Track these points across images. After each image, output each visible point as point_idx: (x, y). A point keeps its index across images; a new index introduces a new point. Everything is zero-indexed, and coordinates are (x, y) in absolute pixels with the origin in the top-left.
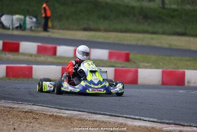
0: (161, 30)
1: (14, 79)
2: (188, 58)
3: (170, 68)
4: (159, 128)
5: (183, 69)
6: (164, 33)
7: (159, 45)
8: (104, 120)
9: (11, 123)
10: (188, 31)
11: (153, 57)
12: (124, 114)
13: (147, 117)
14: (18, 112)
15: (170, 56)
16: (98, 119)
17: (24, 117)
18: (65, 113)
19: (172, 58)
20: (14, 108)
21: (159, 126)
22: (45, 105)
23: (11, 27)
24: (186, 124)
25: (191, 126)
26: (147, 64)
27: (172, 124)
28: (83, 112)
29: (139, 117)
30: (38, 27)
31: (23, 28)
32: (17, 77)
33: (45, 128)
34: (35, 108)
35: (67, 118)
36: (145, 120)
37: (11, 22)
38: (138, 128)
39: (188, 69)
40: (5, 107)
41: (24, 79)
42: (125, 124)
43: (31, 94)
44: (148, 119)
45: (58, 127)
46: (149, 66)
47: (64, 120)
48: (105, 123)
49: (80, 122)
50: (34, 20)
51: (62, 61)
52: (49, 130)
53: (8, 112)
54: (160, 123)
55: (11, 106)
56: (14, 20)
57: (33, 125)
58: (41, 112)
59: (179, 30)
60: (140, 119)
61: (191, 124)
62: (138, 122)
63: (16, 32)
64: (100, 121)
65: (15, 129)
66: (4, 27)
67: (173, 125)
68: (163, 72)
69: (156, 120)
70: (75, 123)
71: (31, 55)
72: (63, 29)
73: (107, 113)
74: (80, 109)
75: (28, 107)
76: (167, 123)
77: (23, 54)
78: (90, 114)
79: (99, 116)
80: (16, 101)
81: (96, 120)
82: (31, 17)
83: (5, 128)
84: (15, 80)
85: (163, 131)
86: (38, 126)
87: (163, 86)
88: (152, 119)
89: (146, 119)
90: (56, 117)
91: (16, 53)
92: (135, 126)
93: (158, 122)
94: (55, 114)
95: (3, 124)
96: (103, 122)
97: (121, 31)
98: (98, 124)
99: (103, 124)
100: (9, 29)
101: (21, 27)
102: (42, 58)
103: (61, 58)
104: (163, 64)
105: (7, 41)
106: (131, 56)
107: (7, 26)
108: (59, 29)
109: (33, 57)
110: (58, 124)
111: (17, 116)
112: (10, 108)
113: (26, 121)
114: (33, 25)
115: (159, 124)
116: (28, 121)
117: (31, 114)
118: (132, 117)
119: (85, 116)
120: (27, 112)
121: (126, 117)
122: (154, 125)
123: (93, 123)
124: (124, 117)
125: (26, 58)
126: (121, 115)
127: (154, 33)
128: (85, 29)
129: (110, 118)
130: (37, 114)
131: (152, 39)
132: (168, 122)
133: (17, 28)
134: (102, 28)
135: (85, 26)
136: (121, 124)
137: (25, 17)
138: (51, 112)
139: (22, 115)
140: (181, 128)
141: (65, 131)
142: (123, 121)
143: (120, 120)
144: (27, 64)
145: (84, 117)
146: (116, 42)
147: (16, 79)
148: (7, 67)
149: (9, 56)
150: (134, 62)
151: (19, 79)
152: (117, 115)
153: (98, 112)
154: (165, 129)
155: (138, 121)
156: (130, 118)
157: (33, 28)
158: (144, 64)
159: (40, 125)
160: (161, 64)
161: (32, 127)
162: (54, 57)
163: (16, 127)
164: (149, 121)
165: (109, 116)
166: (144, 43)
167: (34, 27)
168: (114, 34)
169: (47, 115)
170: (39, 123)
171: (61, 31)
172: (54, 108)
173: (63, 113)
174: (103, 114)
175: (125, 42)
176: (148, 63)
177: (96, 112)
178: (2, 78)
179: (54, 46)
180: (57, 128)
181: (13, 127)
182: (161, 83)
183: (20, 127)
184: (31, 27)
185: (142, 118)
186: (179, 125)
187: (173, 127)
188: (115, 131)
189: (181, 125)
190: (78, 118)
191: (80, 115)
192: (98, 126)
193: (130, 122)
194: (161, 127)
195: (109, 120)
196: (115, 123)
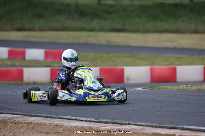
0: (98, 27)
2: (127, 55)
3: (109, 65)
4: (97, 128)
5: (122, 66)
6: (101, 30)
7: (96, 42)
8: (39, 122)
10: (126, 27)
11: (91, 55)
13: (84, 117)
15: (108, 53)
16: (33, 122)
19: (110, 55)
21: (96, 126)
24: (124, 123)
25: (129, 124)
26: (85, 63)
28: (18, 114)
29: (76, 118)
36: (82, 121)
38: (75, 129)
39: (127, 66)
42: (61, 125)
44: (84, 119)
46: (87, 64)
48: (40, 125)
49: (13, 125)
54: (98, 122)
60: (76, 120)
61: (130, 122)
62: (74, 123)
64: (35, 124)
67: (111, 124)
68: (101, 70)
69: (93, 120)
70: (8, 126)
73: (43, 115)
74: (14, 112)
76: (105, 123)
78: (25, 117)
79: (34, 118)
88: (88, 119)
89: (82, 119)
92: (72, 127)
93: (95, 122)
96: (38, 124)
97: (57, 30)
98: (33, 126)
99: (38, 126)
104: (102, 61)
115: (96, 123)
118: (68, 117)
121: (62, 118)
122: (92, 125)
123: (27, 126)
124: (60, 118)
126: (57, 116)
127: (91, 30)
128: (19, 29)
129: (45, 120)
131: (89, 36)
132: (105, 121)
134: (37, 27)
135: (19, 25)
136: (57, 125)
142: (58, 123)
143: (56, 121)
145: (19, 119)
146: (52, 41)
152: (53, 116)
153: (33, 114)
154: (102, 128)
155: (74, 121)
156: (66, 119)
160: (99, 61)
164: (85, 121)
165: (44, 118)
166: (81, 41)
168: (49, 33)
174: (38, 116)
175: (62, 41)
176: (86, 61)
177: (31, 114)
185: (78, 118)
186: (117, 123)
187: (110, 126)
188: (50, 133)
189: (119, 124)
190: (12, 121)
191: (14, 118)
192: (33, 128)
193: (66, 123)
194: (98, 126)
195: (45, 121)
196: (50, 125)
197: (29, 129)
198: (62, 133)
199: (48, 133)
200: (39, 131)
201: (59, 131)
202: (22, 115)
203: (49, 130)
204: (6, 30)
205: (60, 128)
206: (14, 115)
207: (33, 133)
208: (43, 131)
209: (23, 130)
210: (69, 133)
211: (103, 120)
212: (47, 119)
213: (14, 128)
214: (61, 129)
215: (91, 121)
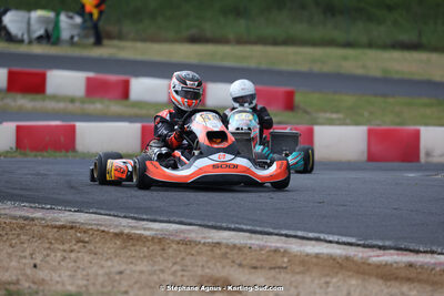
0: (364, 39)
1: (33, 153)
2: (426, 100)
3: (386, 123)
4: (362, 258)
5: (415, 124)
6: (371, 45)
7: (360, 72)
8: (237, 242)
9: (27, 253)
10: (424, 40)
11: (348, 100)
12: (281, 228)
13: (333, 234)
14: (44, 227)
15: (385, 96)
16: (224, 241)
17: (56, 239)
18: (149, 229)
19: (390, 100)
20: (33, 219)
21: (360, 255)
22: (102, 212)
23: (26, 37)
24: (421, 249)
25: (432, 252)
26: (334, 116)
27: (390, 248)
28: (190, 224)
29: (316, 235)
30: (86, 36)
31: (53, 40)
32: (42, 150)
33: (103, 262)
34: (82, 217)
35: (153, 238)
36: (330, 242)
37: (24, 26)
38: (314, 260)
39: (426, 125)
40: (15, 218)
41: (58, 154)
42: (285, 251)
43: (72, 187)
44: (335, 238)
45: (134, 260)
46: (339, 119)
47: (148, 244)
48: (240, 249)
49: (182, 248)
50: (78, 20)
51: (144, 112)
52: (112, 266)
53: (22, 228)
54: (364, 246)
55: (27, 214)
56: (33, 22)
57: (77, 257)
58: (94, 227)
59: (404, 37)
60: (317, 239)
61: (434, 248)
62: (314, 246)
63: (38, 49)
64: (227, 246)
65: (35, 266)
66: (10, 38)
67: (392, 251)
68: (370, 132)
69: (353, 240)
70: (170, 250)
71: (72, 100)
72: (144, 40)
73: (245, 227)
74: (183, 219)
75: (65, 216)
76: (380, 248)
77: (55, 98)
78: (206, 230)
79: (226, 234)
80: (39, 203)
81: (218, 243)
82: (71, 14)
83: (14, 263)
84: (36, 156)
85: (369, 265)
86: (87, 258)
87: (370, 163)
88: (344, 239)
89: (331, 238)
90: (129, 237)
91: (39, 96)
92: (307, 255)
93: (358, 245)
94: (126, 231)
95: (10, 255)
96: (234, 246)
97: (275, 43)
98: (224, 250)
99: (235, 251)
100: (21, 41)
101: (49, 37)
102: (97, 106)
103: (139, 104)
104: (371, 113)
105: (16, 69)
106: (298, 98)
107: (16, 36)
108: (135, 40)
109: (77, 104)
110: (134, 253)
111: (41, 237)
112: (26, 219)
113: (61, 247)
114: (75, 32)
115: (360, 249)
116: (66, 247)
117: (72, 232)
118: (300, 233)
119: (194, 233)
120: (63, 227)
121: (287, 236)
122: (351, 251)
123: (212, 250)
124: (282, 235)
125: (61, 105)
126: (276, 231)
127: (349, 45)
128: (194, 40)
129: (250, 238)
130: (85, 232)
131: (345, 58)
132: (381, 244)
133: (40, 38)
134: (231, 36)
135: (194, 31)
136: (276, 251)
137: (58, 15)
138: (117, 226)
139: (52, 234)
140: (412, 258)
141: (150, 268)
142: (279, 245)
143: (274, 242)
144: (63, 120)
145: (192, 236)
146: (264, 66)
147: (38, 153)
148: (18, 128)
149: (24, 102)
150: (306, 112)
151: (45, 154)
152: (266, 230)
153: (224, 225)
154: (374, 259)
155: (313, 242)
156: (295, 237)
157: (76, 39)
158: (328, 115)
159: (92, 256)
160: (366, 114)
161: (75, 262)
162: (125, 102)
163: (38, 262)
164: (338, 243)
165: (247, 234)
166: (326, 69)
167: (79, 35)
168: (258, 50)
169: (108, 233)
170: (90, 252)
171: (139, 45)
172: (125, 217)
173: (145, 229)
174: (234, 230)
175: (284, 67)
176: (337, 112)
177: (219, 224)
178: (7, 152)
179: (122, 77)
180: (132, 263)
181: (33, 262)
182: (365, 157)
183: (47, 262)
184: (72, 37)
185: (322, 236)
186: (406, 250)
187: (391, 255)
188: (262, 267)
189: (411, 251)
190: (178, 239)
191: (182, 231)
192: (225, 255)
193: (296, 247)
194: (365, 255)
195: (249, 242)
196: (261, 250)
197: (214, 258)
198: (286, 268)
199: (255, 268)
200: (237, 262)
201: (279, 264)
202: (200, 225)
203: (258, 260)
204: (166, 40)
205: (283, 256)
206: (183, 227)
207: (224, 267)
208: (244, 263)
209: (202, 260)
210: (302, 268)
211: (375, 243)
212: (253, 236)
213: (183, 255)
214: (286, 260)
215: (351, 244)
